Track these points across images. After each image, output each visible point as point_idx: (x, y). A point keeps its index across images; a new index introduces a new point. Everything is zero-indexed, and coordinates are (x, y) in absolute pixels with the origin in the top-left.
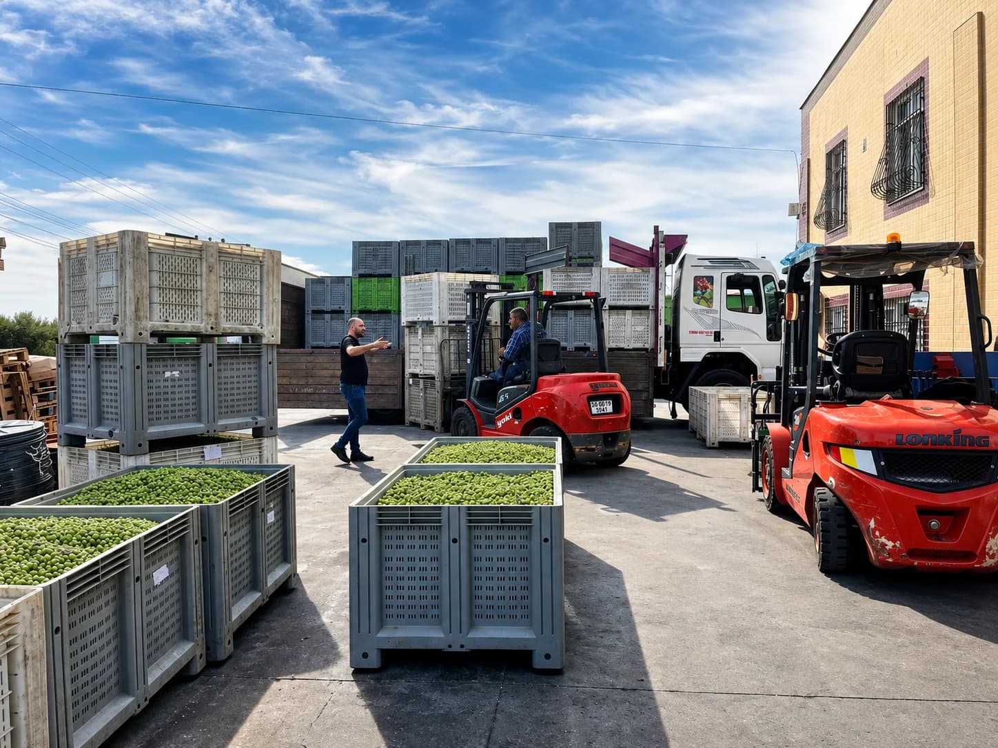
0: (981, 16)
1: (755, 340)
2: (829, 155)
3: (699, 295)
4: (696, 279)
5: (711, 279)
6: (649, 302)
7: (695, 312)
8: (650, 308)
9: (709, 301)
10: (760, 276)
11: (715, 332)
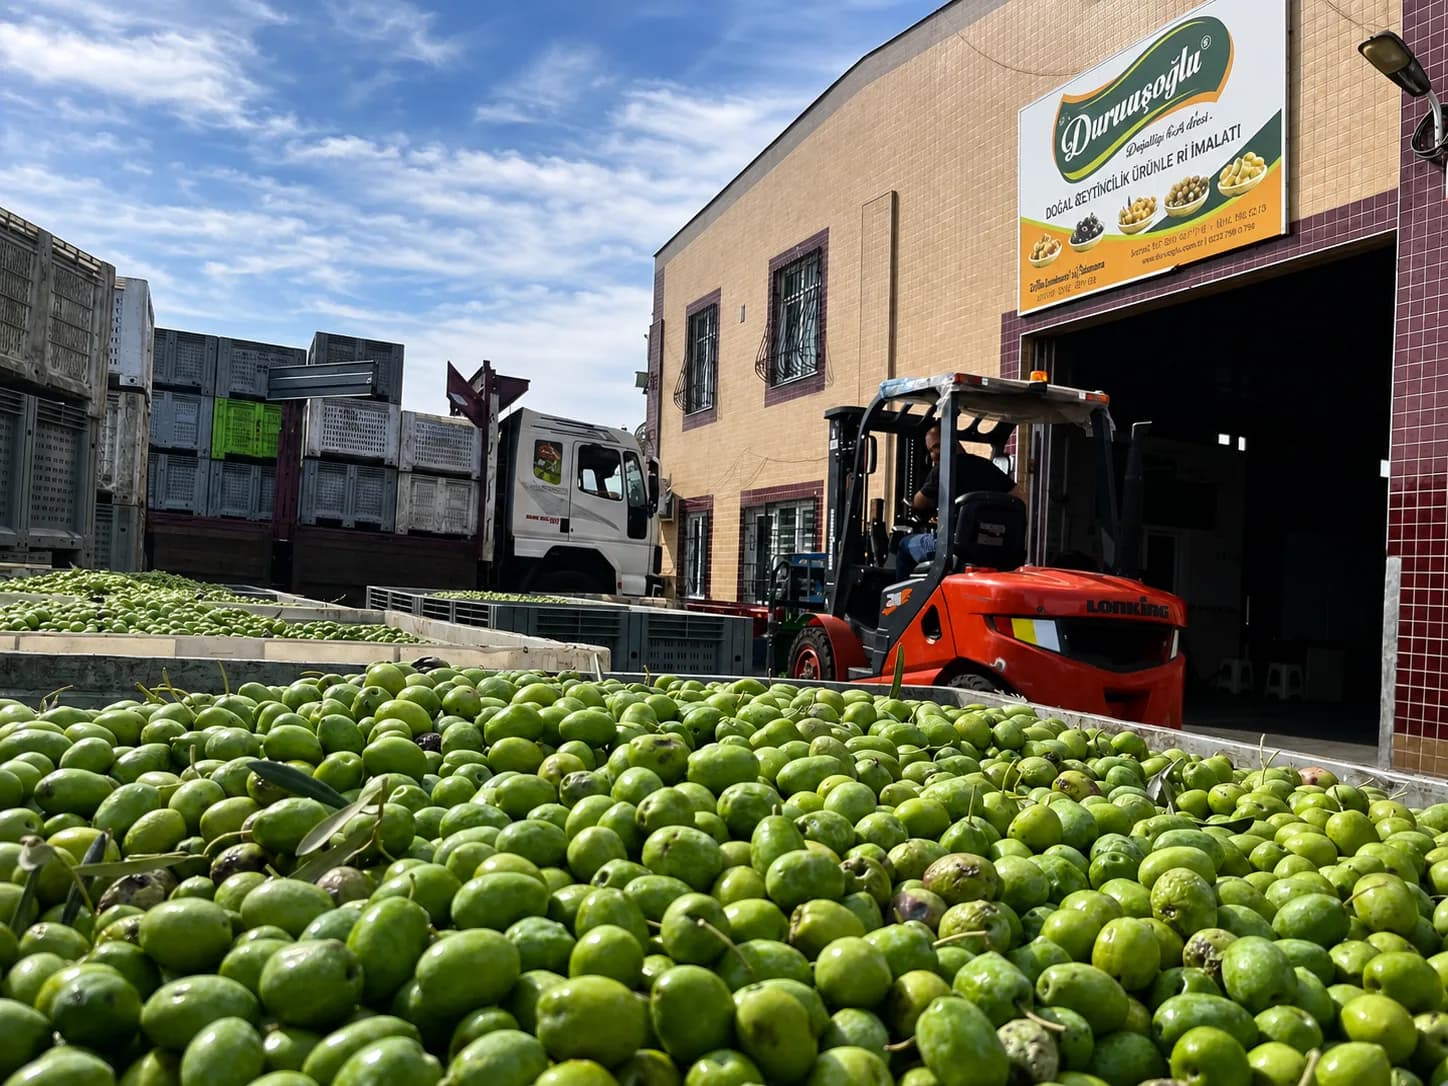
0: (895, 195)
1: (614, 535)
2: (691, 320)
3: (540, 467)
4: (539, 444)
5: (558, 447)
6: (474, 469)
7: (535, 490)
8: (474, 477)
9: (556, 477)
10: (621, 451)
11: (563, 520)
